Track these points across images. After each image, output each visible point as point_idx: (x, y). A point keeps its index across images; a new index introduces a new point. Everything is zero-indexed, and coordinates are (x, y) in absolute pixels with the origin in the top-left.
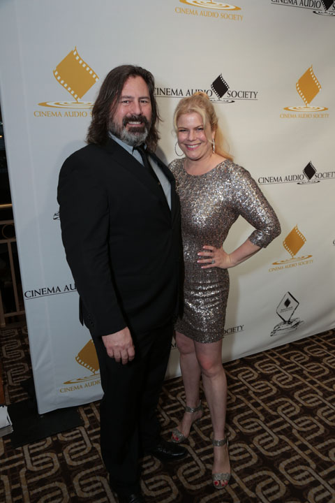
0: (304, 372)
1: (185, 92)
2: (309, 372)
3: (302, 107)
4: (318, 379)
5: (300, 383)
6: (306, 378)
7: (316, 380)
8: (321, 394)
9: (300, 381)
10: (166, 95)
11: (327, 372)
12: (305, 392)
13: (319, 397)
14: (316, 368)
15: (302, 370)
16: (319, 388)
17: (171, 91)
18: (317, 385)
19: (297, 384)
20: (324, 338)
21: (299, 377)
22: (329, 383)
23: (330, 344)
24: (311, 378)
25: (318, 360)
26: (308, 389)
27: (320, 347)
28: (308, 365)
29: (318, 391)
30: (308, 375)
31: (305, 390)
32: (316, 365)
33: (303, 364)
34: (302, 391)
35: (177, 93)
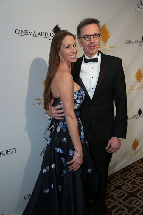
0: (114, 197)
1: (37, 33)
2: (116, 197)
4: (123, 200)
5: (113, 204)
6: (116, 200)
7: (121, 201)
8: (127, 210)
9: (113, 203)
10: (25, 35)
11: (126, 195)
12: (117, 210)
13: (126, 212)
14: (120, 193)
15: (112, 195)
16: (125, 206)
18: (123, 204)
19: (112, 205)
20: (119, 174)
21: (112, 201)
22: (129, 202)
23: (124, 177)
24: (119, 200)
25: (120, 188)
26: (119, 207)
27: (119, 180)
28: (115, 192)
29: (124, 208)
30: (116, 198)
31: (117, 208)
32: (119, 191)
33: (112, 191)
34: (115, 210)
35: (32, 34)
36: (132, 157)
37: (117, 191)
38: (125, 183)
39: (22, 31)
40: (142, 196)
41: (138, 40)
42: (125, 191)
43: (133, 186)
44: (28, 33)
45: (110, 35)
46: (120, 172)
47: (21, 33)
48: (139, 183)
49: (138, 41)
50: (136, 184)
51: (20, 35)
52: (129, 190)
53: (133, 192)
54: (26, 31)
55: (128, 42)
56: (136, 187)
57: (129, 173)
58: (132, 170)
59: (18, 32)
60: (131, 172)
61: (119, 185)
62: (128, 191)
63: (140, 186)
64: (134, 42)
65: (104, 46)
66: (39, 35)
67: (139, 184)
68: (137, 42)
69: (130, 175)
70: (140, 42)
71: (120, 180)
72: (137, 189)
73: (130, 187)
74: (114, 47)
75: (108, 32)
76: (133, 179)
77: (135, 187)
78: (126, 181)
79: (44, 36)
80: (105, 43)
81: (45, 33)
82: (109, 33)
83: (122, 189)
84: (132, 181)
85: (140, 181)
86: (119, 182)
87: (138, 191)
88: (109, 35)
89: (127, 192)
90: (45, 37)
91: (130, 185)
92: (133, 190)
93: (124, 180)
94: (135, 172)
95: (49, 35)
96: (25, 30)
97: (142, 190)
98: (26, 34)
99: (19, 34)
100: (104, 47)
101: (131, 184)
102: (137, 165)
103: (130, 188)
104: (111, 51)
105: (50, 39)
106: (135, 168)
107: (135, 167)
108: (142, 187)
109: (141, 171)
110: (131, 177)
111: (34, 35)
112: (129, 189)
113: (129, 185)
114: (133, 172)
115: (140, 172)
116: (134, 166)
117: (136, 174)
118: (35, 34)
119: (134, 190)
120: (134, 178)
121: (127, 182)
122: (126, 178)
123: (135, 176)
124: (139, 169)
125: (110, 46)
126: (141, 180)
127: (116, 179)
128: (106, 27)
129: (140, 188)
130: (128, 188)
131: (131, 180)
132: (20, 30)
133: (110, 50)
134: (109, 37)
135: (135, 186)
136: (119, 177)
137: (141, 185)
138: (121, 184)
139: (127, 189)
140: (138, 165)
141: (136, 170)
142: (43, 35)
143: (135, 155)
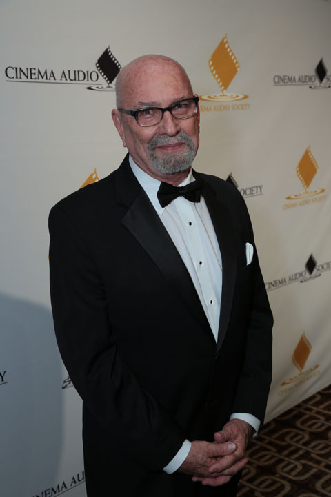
1: (58, 75)
2: (263, 493)
3: (218, 95)
10: (29, 80)
11: (288, 488)
14: (272, 484)
15: (252, 492)
17: (37, 72)
20: (266, 434)
23: (278, 442)
25: (270, 470)
27: (265, 449)
28: (259, 481)
32: (269, 478)
35: (46, 76)
36: (296, 386)
37: (262, 479)
38: (282, 457)
39: (21, 69)
40: (328, 489)
41: (306, 74)
42: (284, 478)
43: (304, 465)
44: (37, 74)
45: (239, 66)
46: (267, 430)
47: (19, 77)
48: (318, 455)
49: (306, 77)
50: (312, 459)
51: (17, 80)
52: (296, 476)
53: (306, 479)
54: (31, 69)
55: (282, 80)
56: (312, 468)
57: (291, 432)
58: (298, 423)
59: (11, 73)
60: (297, 428)
61: (266, 463)
62: (291, 477)
63: (323, 464)
64: (297, 79)
65: (223, 95)
66: (64, 79)
67: (318, 458)
68: (304, 80)
69: (295, 436)
70: (310, 79)
71: (269, 450)
72: (314, 471)
73: (295, 467)
74: (246, 97)
75: (233, 58)
76: (304, 447)
77: (310, 466)
78: (286, 452)
79: (75, 79)
80: (226, 88)
81: (78, 72)
82: (237, 62)
83: (276, 473)
84: (301, 452)
85: (321, 450)
86: (265, 455)
87: (318, 476)
88: (237, 65)
89: (290, 481)
90: (77, 82)
91: (296, 463)
92: (304, 474)
93: (280, 449)
94: (308, 429)
95: (88, 76)
96: (29, 67)
97: (327, 474)
98: (31, 78)
99: (15, 79)
100: (223, 99)
101: (298, 459)
102: (310, 410)
103: (298, 470)
104: (240, 107)
105: (89, 88)
106: (307, 416)
107: (306, 414)
108: (328, 467)
109: (323, 425)
110: (297, 442)
111: (52, 78)
112: (294, 473)
113: (293, 461)
114: (302, 427)
115: (319, 427)
116: (303, 411)
117: (311, 433)
118: (54, 76)
119: (308, 475)
120: (306, 444)
121: (289, 455)
122: (284, 443)
123: (307, 438)
124: (318, 419)
125: (237, 96)
126: (324, 448)
127: (256, 447)
128: (228, 47)
129: (324, 469)
130: (292, 470)
131: (298, 450)
132: (16, 68)
133: (238, 107)
134: (236, 71)
135: (310, 463)
136: (265, 442)
137: (324, 462)
138: (273, 461)
139: (289, 472)
140: (314, 408)
141: (310, 423)
142: (72, 78)
143: (302, 382)
